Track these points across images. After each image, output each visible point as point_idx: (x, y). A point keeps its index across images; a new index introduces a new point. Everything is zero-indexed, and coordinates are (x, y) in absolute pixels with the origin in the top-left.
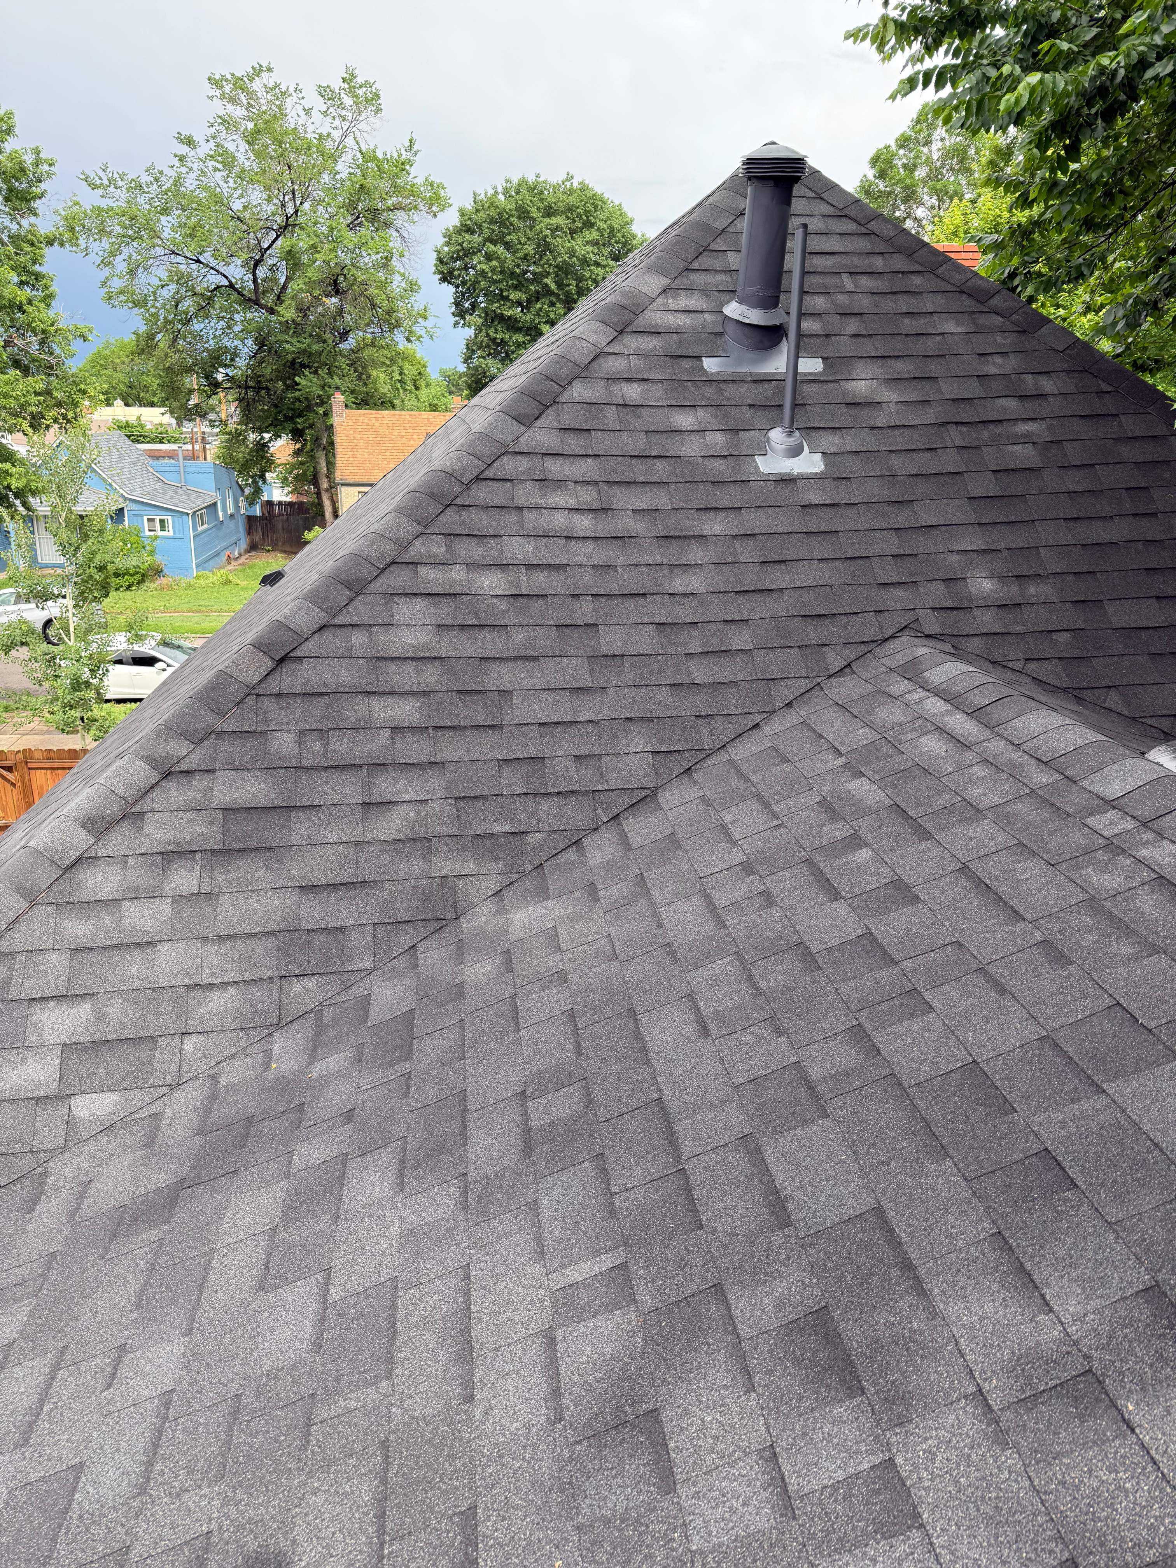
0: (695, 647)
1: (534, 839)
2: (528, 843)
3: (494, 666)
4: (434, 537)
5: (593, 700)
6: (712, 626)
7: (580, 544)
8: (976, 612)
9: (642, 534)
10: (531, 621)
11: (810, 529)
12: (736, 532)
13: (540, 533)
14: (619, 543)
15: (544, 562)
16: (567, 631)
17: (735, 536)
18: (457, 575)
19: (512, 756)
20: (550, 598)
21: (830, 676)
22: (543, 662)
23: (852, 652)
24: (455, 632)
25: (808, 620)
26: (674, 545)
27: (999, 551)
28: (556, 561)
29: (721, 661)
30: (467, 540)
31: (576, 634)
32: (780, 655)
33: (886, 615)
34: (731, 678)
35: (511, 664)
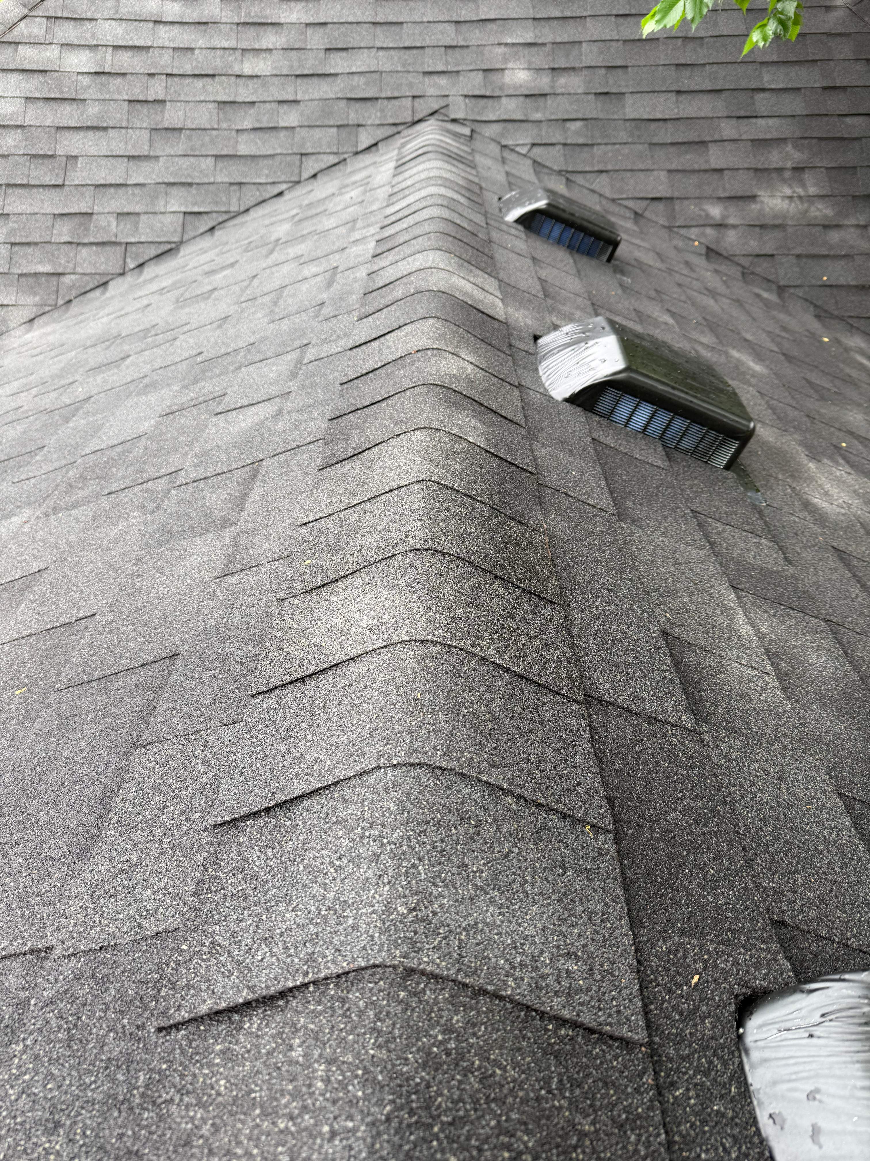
0: (247, 124)
1: (67, 280)
2: (63, 283)
3: (67, 134)
4: (37, 19)
5: (145, 166)
6: (268, 106)
7: (168, 27)
8: (504, 100)
9: (224, 20)
10: (107, 96)
11: (379, 20)
12: (311, 20)
13: (132, 17)
14: (202, 27)
15: (130, 43)
16: (138, 106)
17: (308, 25)
18: (52, 53)
19: (66, 211)
20: (129, 76)
21: (357, 153)
22: (111, 132)
23: (381, 133)
24: (40, 104)
25: (353, 102)
26: (252, 31)
27: (544, 44)
28: (141, 43)
29: (266, 136)
30: (66, 23)
31: (144, 109)
32: (318, 133)
33: (421, 100)
34: (270, 152)
35: (82, 133)
